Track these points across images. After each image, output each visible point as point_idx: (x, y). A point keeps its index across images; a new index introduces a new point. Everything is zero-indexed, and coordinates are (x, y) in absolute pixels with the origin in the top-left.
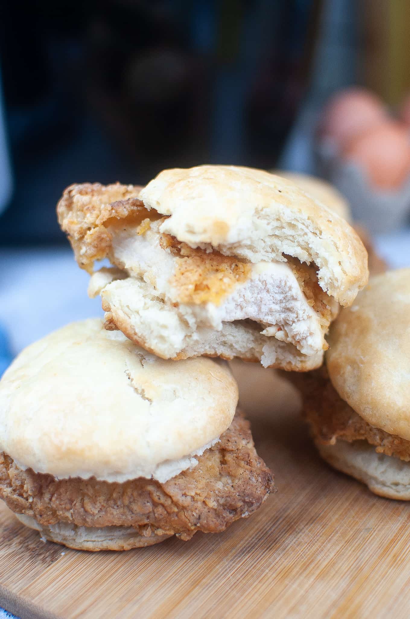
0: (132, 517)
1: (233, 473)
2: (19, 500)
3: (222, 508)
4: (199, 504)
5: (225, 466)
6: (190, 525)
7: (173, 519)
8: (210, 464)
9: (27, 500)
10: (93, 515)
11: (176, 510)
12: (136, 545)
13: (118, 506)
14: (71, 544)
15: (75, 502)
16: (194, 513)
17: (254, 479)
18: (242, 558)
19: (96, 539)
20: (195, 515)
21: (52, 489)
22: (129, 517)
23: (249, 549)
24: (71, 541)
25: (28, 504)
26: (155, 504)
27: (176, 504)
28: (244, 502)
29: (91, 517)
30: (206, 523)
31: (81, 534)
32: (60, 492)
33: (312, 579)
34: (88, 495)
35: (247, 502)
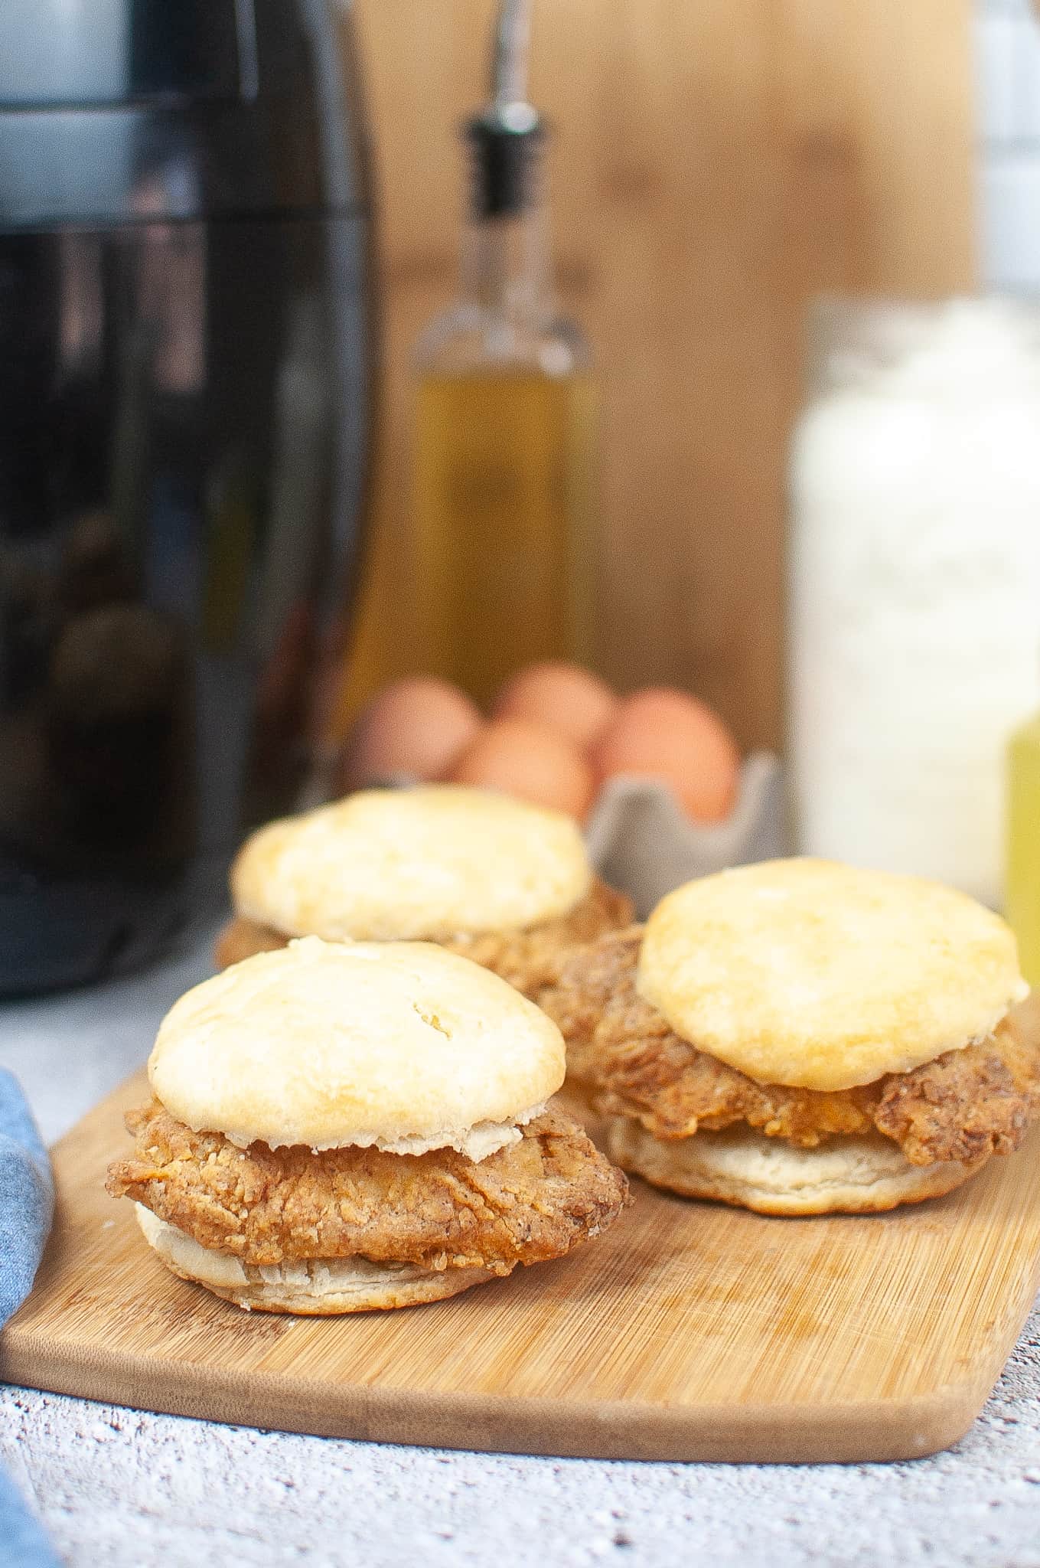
0: (423, 1227)
1: (566, 1170)
2: (226, 1214)
3: (561, 1214)
4: (527, 1208)
5: (553, 1159)
6: (514, 1240)
7: (487, 1231)
8: (527, 1157)
9: (237, 1216)
10: (358, 1226)
11: (491, 1215)
12: (415, 1296)
13: (397, 1213)
14: (303, 1302)
15: (326, 1209)
16: (520, 1221)
17: (602, 1177)
18: (592, 1298)
19: (350, 1288)
20: (522, 1224)
21: (285, 1191)
22: (419, 1227)
23: (598, 1288)
24: (301, 1299)
25: (239, 1223)
26: (458, 1206)
27: (493, 1206)
28: (597, 1205)
29: (355, 1230)
30: (540, 1236)
31: (322, 1280)
32: (299, 1194)
33: (719, 1304)
34: (348, 1196)
35: (602, 1204)
